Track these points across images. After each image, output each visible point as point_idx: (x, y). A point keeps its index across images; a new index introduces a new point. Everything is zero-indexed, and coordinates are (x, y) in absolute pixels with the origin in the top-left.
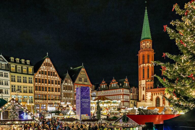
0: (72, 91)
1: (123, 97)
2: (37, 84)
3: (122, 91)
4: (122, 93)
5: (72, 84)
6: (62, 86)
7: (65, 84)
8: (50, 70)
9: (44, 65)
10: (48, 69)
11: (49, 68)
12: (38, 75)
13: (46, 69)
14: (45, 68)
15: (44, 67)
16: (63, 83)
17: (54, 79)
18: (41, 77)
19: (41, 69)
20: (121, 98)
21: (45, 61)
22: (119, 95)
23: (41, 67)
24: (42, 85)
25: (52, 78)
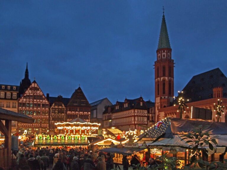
0: (63, 114)
1: (135, 119)
2: (21, 109)
3: (133, 112)
4: (133, 115)
5: (64, 107)
6: (51, 109)
7: (54, 107)
8: (37, 94)
9: (30, 90)
10: (34, 93)
11: (36, 92)
12: (23, 99)
13: (32, 93)
14: (30, 93)
15: (30, 91)
16: (53, 106)
17: (41, 102)
18: (26, 101)
19: (26, 93)
20: (133, 120)
21: (31, 86)
22: (130, 116)
23: (27, 92)
24: (27, 109)
25: (38, 102)
